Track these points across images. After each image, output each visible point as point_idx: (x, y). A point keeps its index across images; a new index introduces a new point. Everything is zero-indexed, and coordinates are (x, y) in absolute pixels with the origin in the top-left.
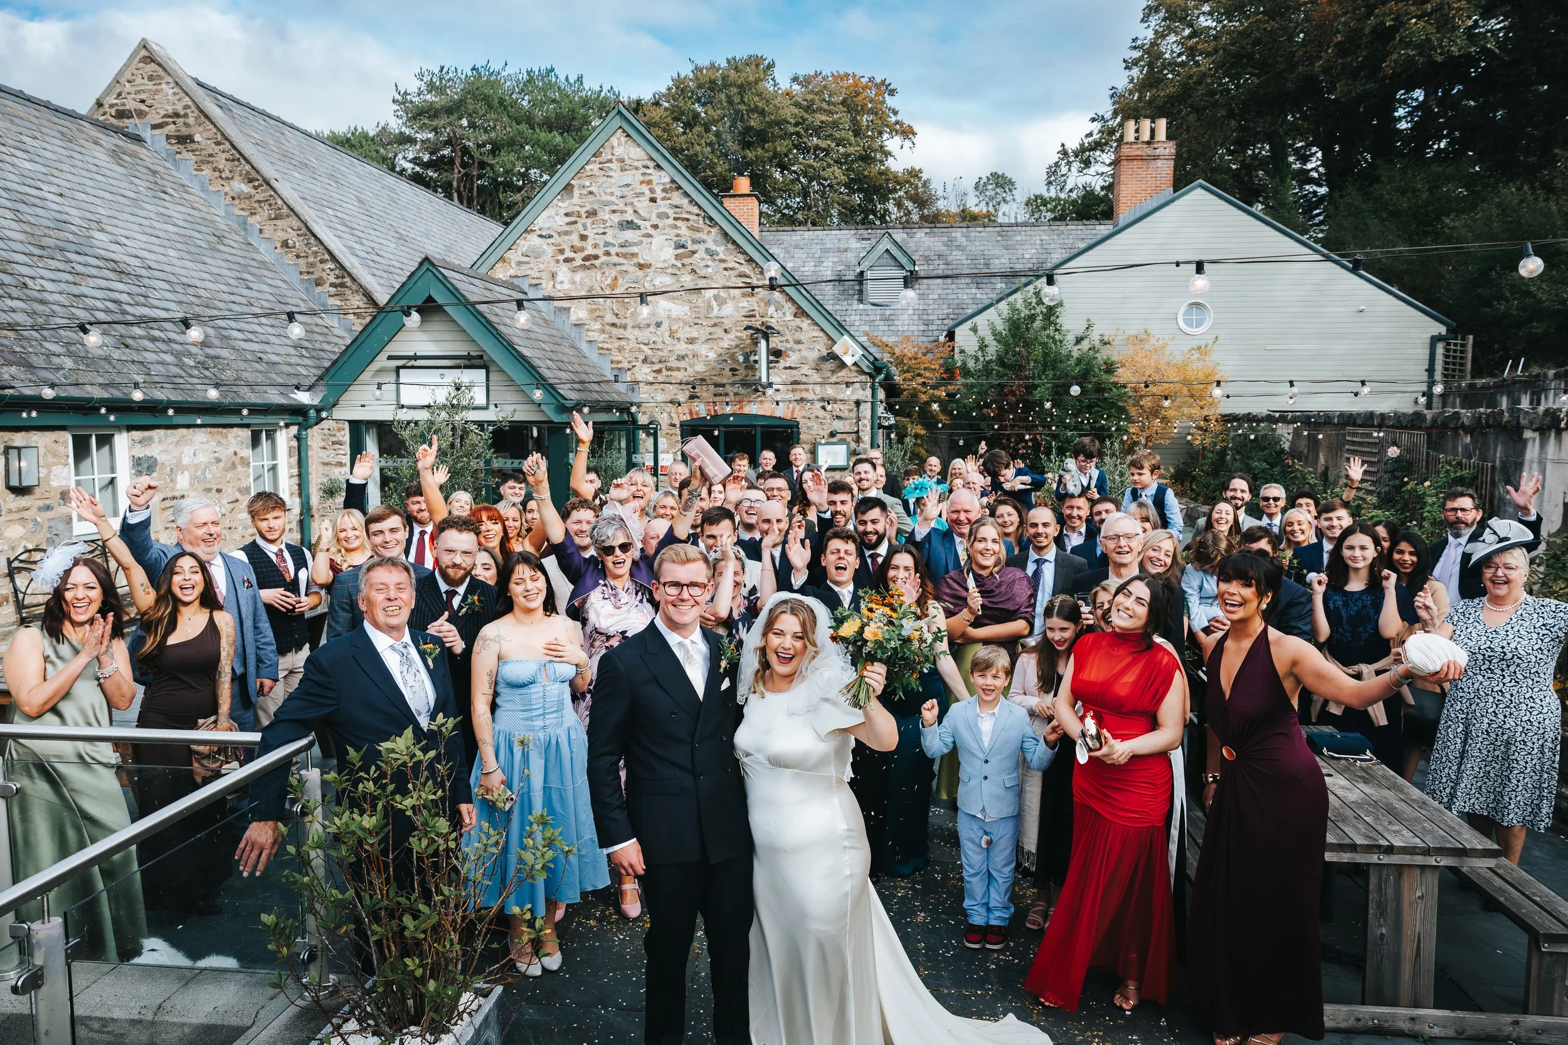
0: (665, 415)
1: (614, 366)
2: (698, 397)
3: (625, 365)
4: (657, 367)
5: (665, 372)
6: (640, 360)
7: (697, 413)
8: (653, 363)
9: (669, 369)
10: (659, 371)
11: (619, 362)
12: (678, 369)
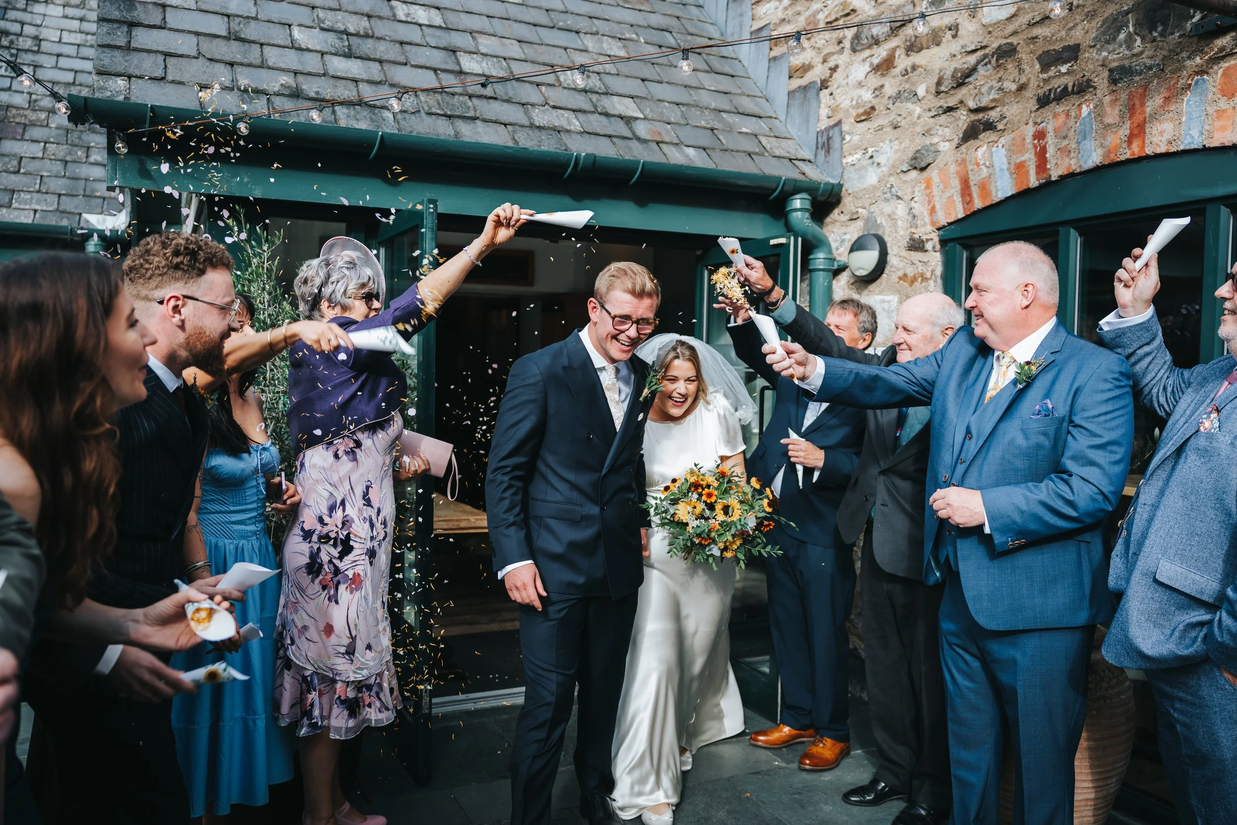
0: (901, 209)
1: (796, 83)
2: (989, 126)
3: (818, 73)
4: (880, 53)
5: (903, 62)
6: (847, 44)
7: (984, 188)
8: (877, 42)
9: (913, 47)
10: (885, 66)
11: (806, 68)
12: (935, 39)
